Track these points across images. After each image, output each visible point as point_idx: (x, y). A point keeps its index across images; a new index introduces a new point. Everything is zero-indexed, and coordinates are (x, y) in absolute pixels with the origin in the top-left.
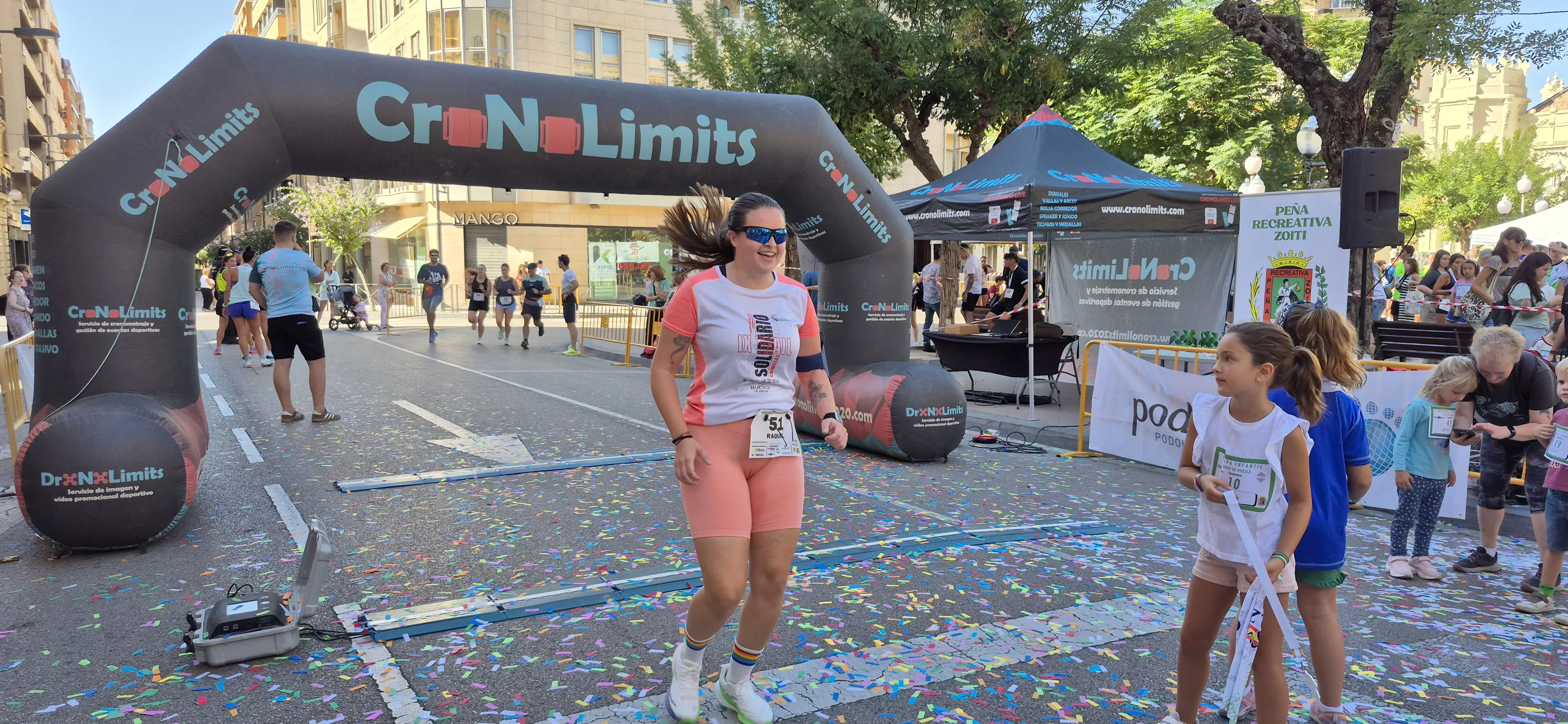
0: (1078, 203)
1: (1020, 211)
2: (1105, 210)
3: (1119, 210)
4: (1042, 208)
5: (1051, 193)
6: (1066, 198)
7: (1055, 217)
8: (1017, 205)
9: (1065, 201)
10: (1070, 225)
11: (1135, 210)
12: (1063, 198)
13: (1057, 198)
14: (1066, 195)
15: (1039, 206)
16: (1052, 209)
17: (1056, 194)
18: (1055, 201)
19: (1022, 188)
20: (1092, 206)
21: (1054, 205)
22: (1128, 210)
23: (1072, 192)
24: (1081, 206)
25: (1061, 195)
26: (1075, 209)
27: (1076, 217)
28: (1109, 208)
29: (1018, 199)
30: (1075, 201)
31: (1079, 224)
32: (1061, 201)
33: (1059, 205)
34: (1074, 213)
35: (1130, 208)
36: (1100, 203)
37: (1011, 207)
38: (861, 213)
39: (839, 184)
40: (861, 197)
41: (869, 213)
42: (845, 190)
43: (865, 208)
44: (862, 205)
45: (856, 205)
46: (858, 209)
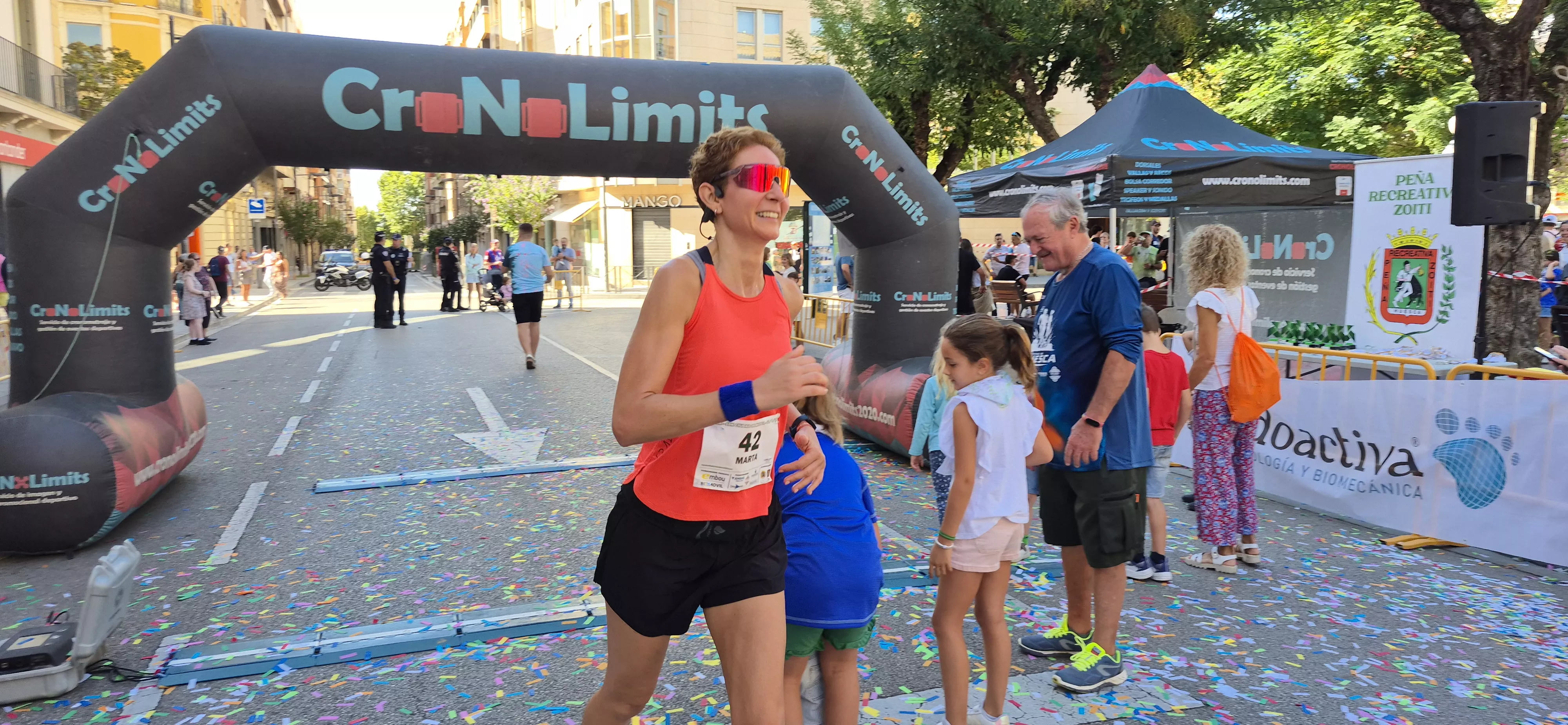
0: (1173, 175)
1: (1103, 185)
2: (1207, 182)
3: (1224, 181)
4: (1127, 182)
5: (1138, 164)
6: (1158, 169)
7: (1144, 190)
8: (1100, 179)
9: (1156, 173)
10: (1163, 199)
11: (1247, 181)
12: (1154, 169)
13: (1145, 169)
14: (1158, 165)
15: (1124, 179)
16: (1139, 182)
17: (1145, 165)
18: (1144, 173)
19: (1104, 159)
20: (1191, 178)
21: (1142, 178)
22: (1235, 180)
23: (1166, 163)
24: (1177, 178)
25: (1151, 165)
26: (1169, 181)
27: (1170, 190)
28: (1212, 179)
29: (1100, 172)
30: (1169, 172)
31: (1174, 199)
32: (1151, 173)
33: (1149, 177)
34: (1168, 186)
35: (1239, 179)
36: (1201, 174)
37: (1094, 181)
38: (892, 193)
39: (866, 162)
40: (893, 175)
41: (901, 193)
42: (873, 169)
43: (897, 188)
44: (893, 184)
45: (886, 184)
46: (888, 188)
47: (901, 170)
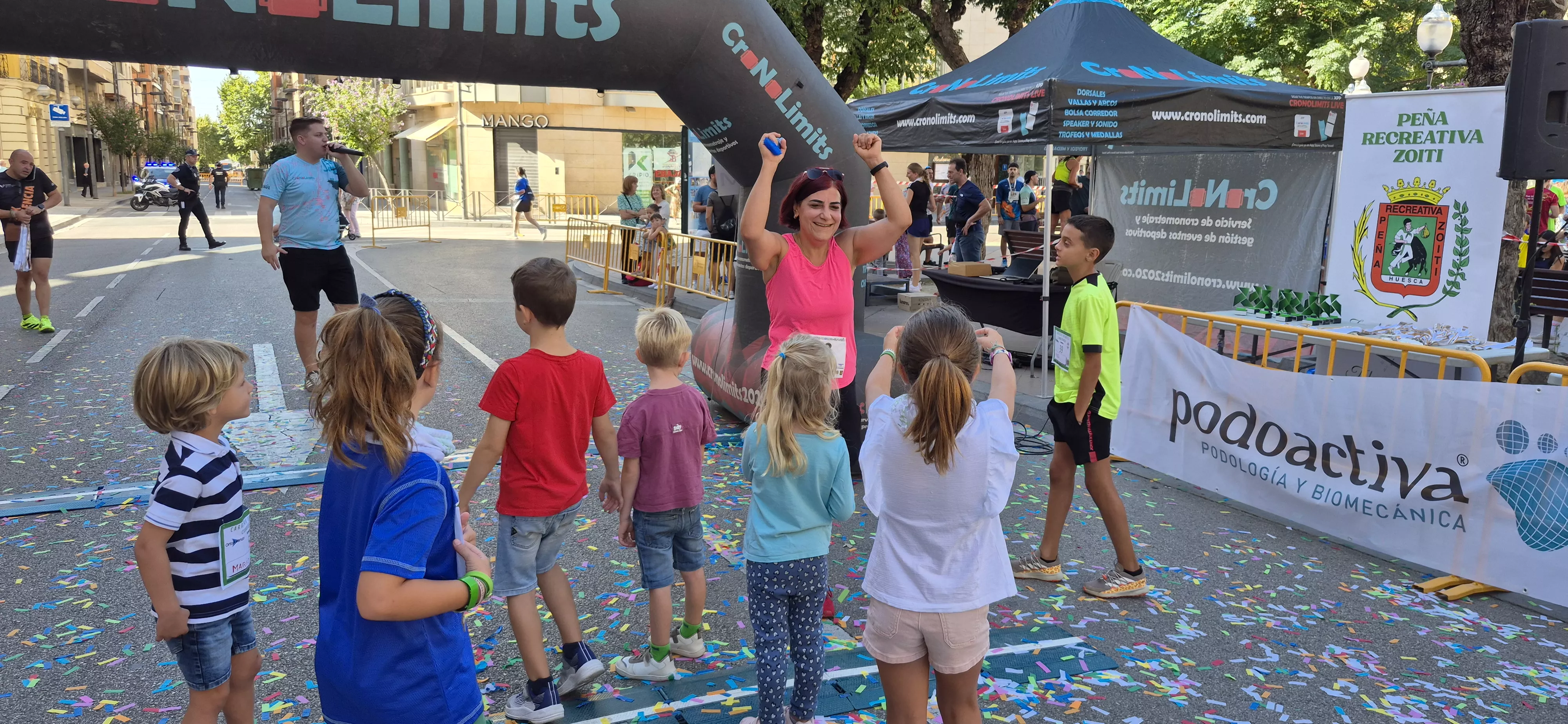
0: (1119, 106)
2: (1157, 116)
3: (1176, 116)
4: (1067, 113)
5: (1078, 92)
6: (1101, 99)
7: (1086, 124)
9: (1100, 103)
10: (1107, 135)
11: (1199, 116)
12: (1097, 99)
13: (1087, 98)
14: (1101, 93)
15: (1064, 109)
16: (1081, 113)
17: (1086, 91)
18: (1086, 103)
19: (1040, 84)
20: (1139, 110)
21: (1084, 108)
22: (1190, 116)
23: (1109, 90)
24: (1123, 110)
25: (1093, 92)
26: (1114, 113)
27: (1115, 125)
28: (1161, 113)
29: (1035, 100)
30: (1115, 102)
31: (1120, 135)
32: (1095, 103)
33: (1092, 107)
34: (1114, 119)
35: (1192, 114)
36: (1150, 106)
37: (1027, 110)
38: (788, 116)
39: (753, 72)
40: (788, 92)
41: (800, 115)
42: (763, 81)
43: (794, 109)
44: (788, 104)
45: (779, 102)
46: (783, 109)
47: (800, 85)
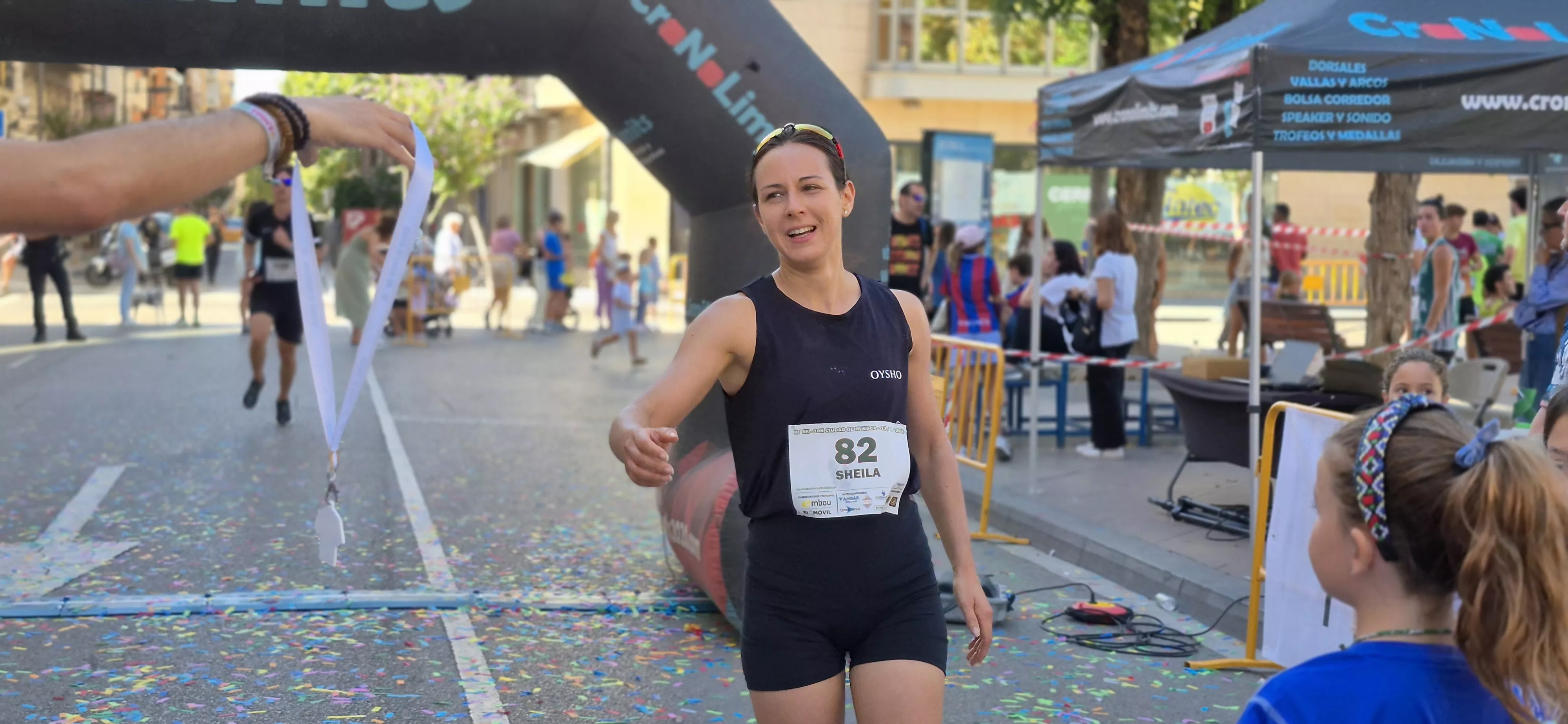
0: (1392, 87)
1: (1243, 104)
2: (1471, 103)
5: (1314, 65)
6: (1357, 76)
9: (1353, 83)
10: (1370, 136)
11: (1561, 103)
12: (1348, 76)
13: (1329, 75)
14: (1360, 68)
18: (1326, 83)
19: (1243, 59)
21: (1323, 92)
22: (1538, 103)
23: (1376, 64)
24: (1402, 94)
25: (1344, 68)
26: (1385, 100)
27: (1386, 118)
28: (1482, 98)
29: (1240, 79)
30: (1384, 81)
31: (1394, 136)
32: (1342, 83)
33: (1337, 91)
34: (1382, 109)
35: (1545, 99)
36: (1457, 87)
37: (1231, 96)
38: (734, 111)
39: (679, 49)
40: (734, 78)
41: (752, 111)
42: (694, 62)
43: (743, 102)
44: (734, 94)
45: (720, 93)
46: (725, 102)
47: (754, 67)
